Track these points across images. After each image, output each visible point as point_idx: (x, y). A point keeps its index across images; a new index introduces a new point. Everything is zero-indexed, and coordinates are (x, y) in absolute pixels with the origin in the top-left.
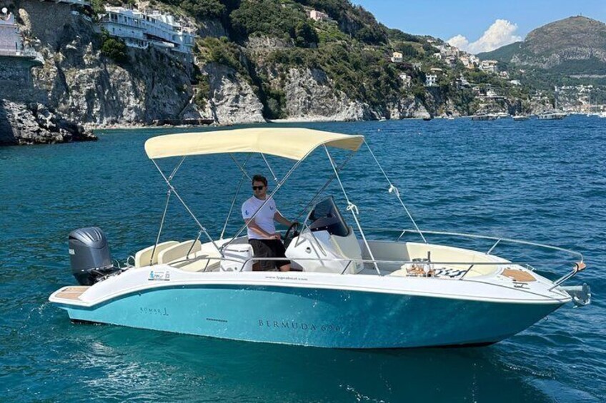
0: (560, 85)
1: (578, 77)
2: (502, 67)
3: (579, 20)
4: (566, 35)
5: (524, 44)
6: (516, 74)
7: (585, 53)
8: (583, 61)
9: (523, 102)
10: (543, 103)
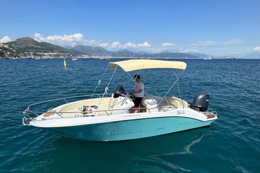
0: (26, 52)
1: (30, 50)
2: (10, 47)
3: (28, 38)
4: (26, 41)
5: (15, 42)
6: (14, 48)
7: (31, 45)
8: (30, 47)
9: (17, 55)
10: (22, 55)
